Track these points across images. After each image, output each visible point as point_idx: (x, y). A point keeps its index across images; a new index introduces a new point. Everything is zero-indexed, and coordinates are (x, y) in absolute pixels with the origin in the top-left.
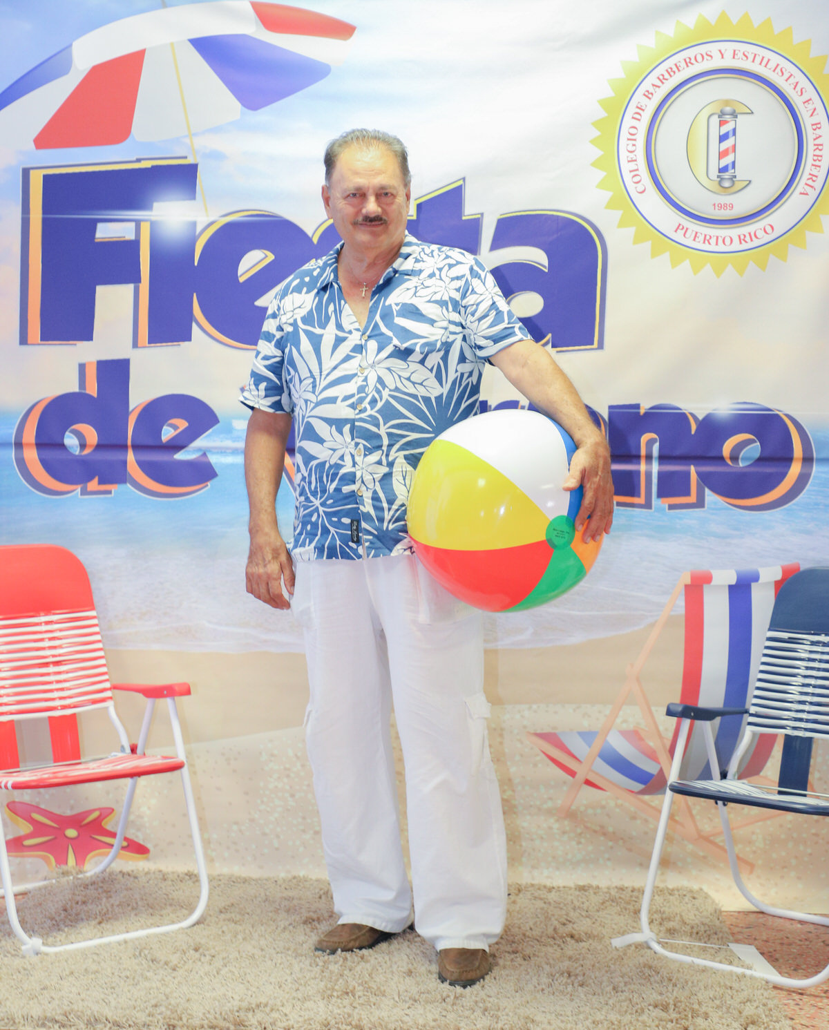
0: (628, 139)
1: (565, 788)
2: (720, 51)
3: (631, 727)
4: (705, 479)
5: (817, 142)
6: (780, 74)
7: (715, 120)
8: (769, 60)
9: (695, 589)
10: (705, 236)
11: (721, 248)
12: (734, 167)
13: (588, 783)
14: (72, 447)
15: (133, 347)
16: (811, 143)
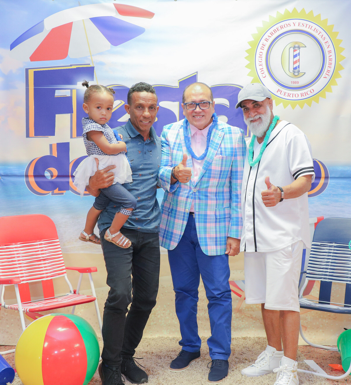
0: (259, 57)
1: (237, 301)
2: (294, 23)
5: (330, 58)
6: (316, 32)
7: (292, 50)
8: (312, 26)
10: (288, 93)
11: (294, 98)
12: (299, 68)
14: (48, 176)
15: (71, 138)
16: (328, 58)
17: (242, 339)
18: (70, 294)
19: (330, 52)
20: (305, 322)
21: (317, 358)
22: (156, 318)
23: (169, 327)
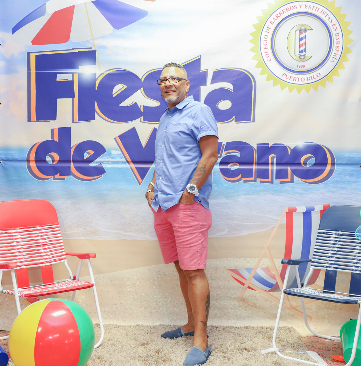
0: (264, 40)
1: (240, 290)
2: (300, 5)
3: (266, 266)
4: (294, 172)
5: (338, 41)
6: (323, 14)
7: (298, 32)
8: (319, 9)
9: (290, 214)
10: (294, 77)
11: (300, 82)
12: (305, 51)
13: (249, 288)
14: (49, 161)
15: (72, 123)
16: (335, 41)
17: (245, 328)
18: (69, 280)
19: (337, 34)
20: (310, 312)
21: (320, 349)
22: (157, 305)
23: (171, 315)
